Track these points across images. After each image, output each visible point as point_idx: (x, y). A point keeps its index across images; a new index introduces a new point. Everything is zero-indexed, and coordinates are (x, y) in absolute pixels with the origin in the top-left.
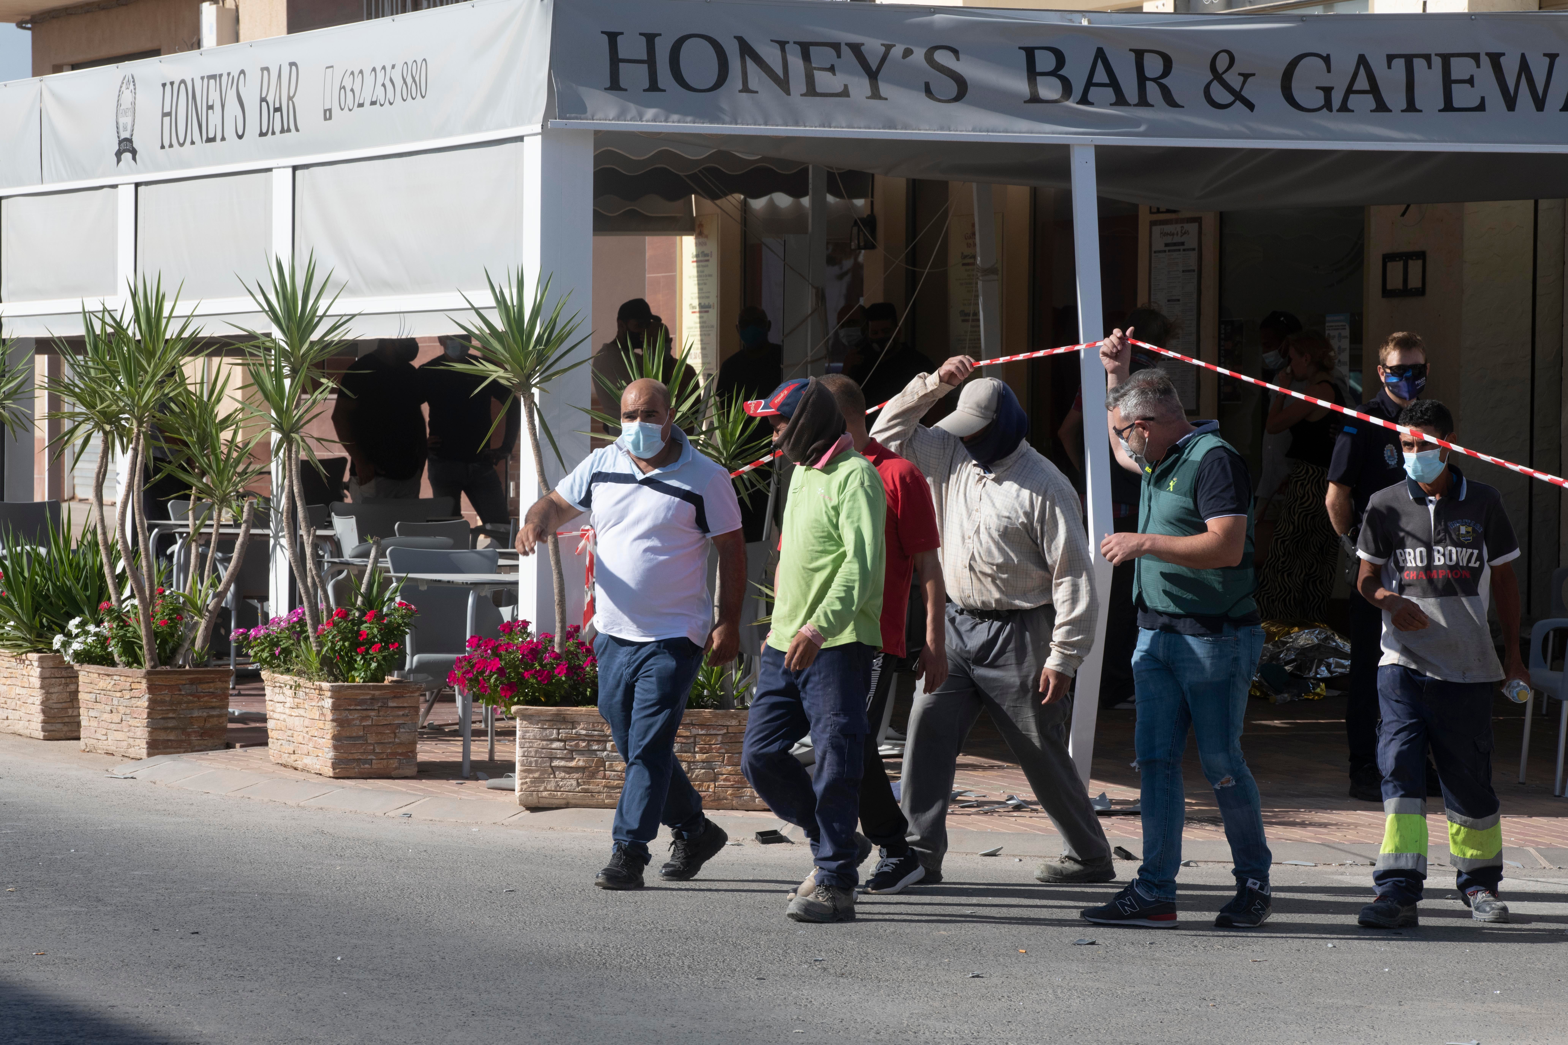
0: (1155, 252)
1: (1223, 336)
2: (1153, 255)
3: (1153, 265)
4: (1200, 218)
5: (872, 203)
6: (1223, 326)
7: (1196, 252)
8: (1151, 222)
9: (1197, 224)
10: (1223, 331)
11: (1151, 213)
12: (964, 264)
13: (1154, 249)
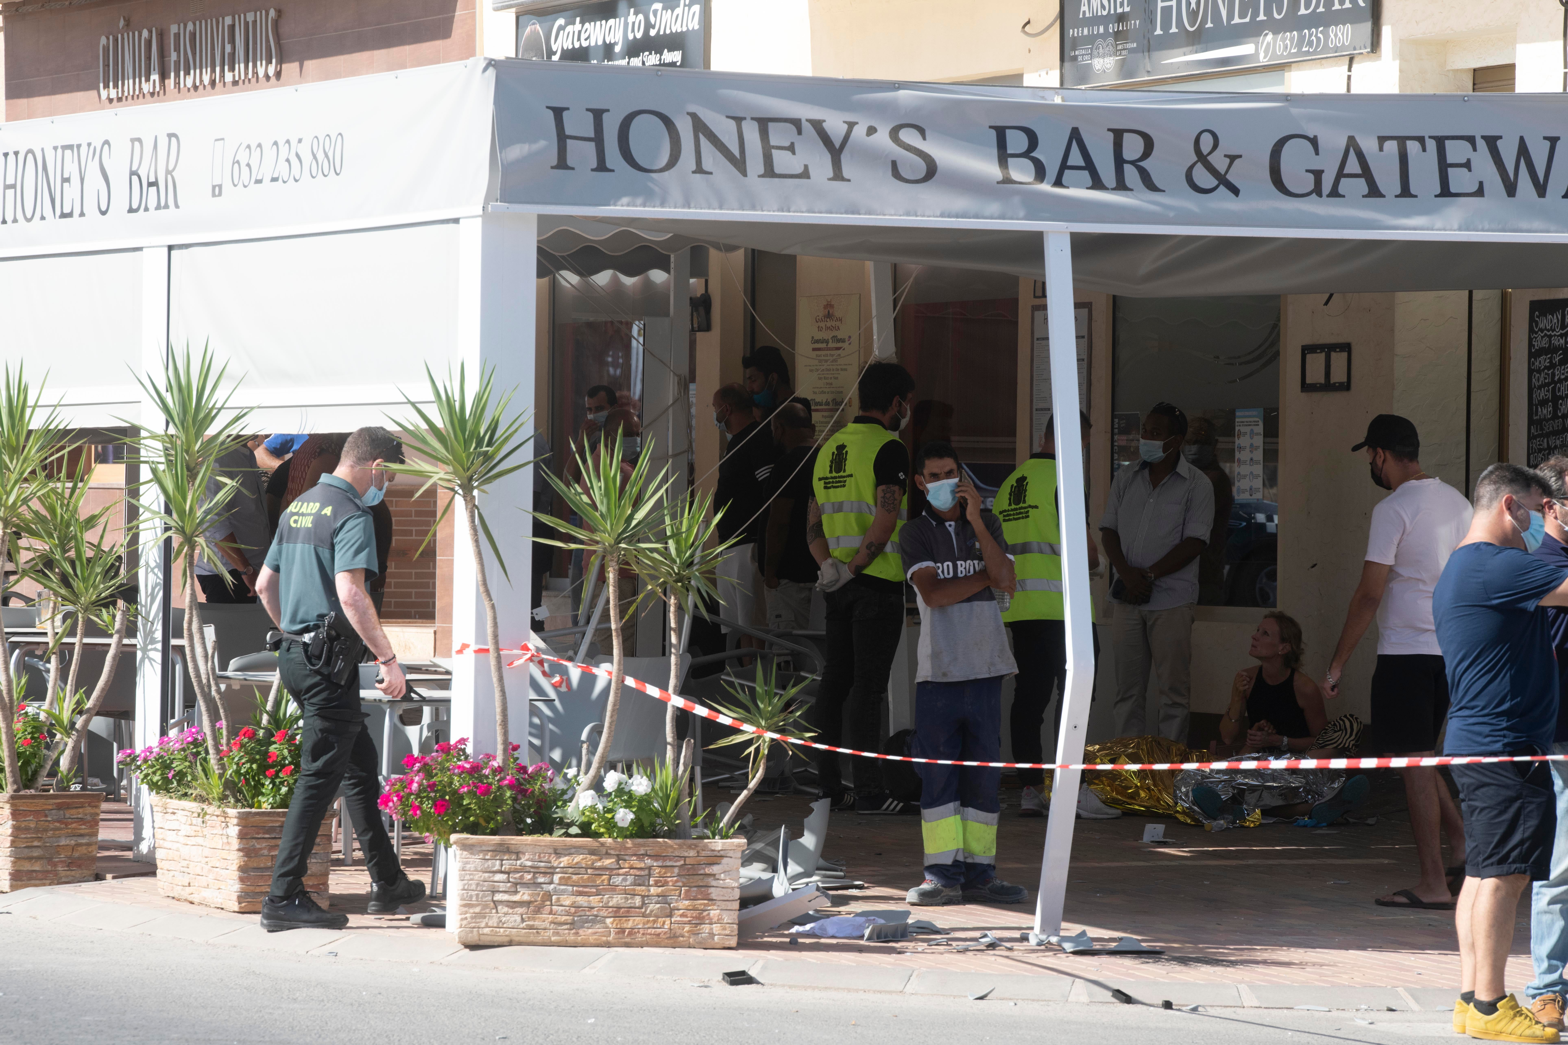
0: (1038, 339)
1: (1116, 431)
2: (1036, 342)
3: (1035, 354)
4: (1091, 304)
5: (707, 282)
6: (1116, 420)
7: (1086, 339)
8: (1033, 306)
9: (1086, 310)
10: (1116, 426)
11: (1035, 297)
12: (814, 349)
13: (1036, 337)
